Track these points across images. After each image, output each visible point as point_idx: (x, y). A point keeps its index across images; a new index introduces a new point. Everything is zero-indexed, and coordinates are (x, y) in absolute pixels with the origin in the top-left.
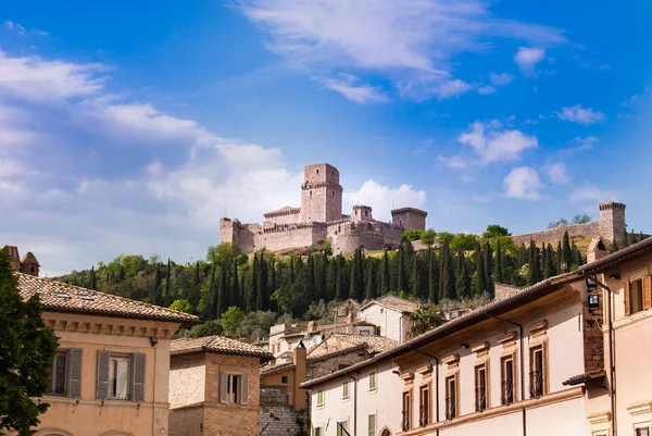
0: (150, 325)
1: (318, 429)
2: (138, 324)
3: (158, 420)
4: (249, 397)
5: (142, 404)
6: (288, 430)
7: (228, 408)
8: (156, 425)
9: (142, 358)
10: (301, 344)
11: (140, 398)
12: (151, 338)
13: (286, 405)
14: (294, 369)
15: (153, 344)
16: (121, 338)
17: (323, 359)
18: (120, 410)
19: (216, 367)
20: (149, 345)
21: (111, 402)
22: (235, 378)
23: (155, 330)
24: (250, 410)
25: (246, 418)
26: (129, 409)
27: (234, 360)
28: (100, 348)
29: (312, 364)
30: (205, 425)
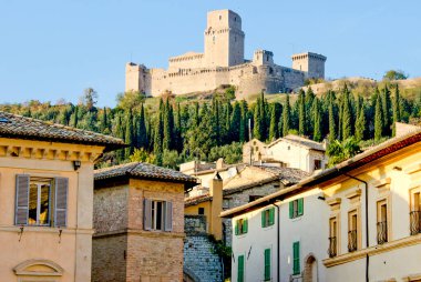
0: (72, 148)
1: (241, 259)
2: (60, 147)
3: (81, 248)
4: (174, 223)
5: (64, 230)
6: (207, 261)
7: (151, 235)
8: (79, 251)
9: (64, 182)
10: (218, 175)
11: (62, 224)
12: (74, 162)
13: (204, 235)
14: (210, 200)
15: (76, 167)
16: (41, 162)
17: (239, 191)
18: (40, 236)
19: (140, 192)
20: (72, 169)
21: (30, 229)
22: (159, 204)
23: (78, 153)
24: (175, 237)
25: (170, 245)
26: (50, 235)
27: (158, 186)
28: (20, 172)
29: (228, 195)
30: (129, 253)
